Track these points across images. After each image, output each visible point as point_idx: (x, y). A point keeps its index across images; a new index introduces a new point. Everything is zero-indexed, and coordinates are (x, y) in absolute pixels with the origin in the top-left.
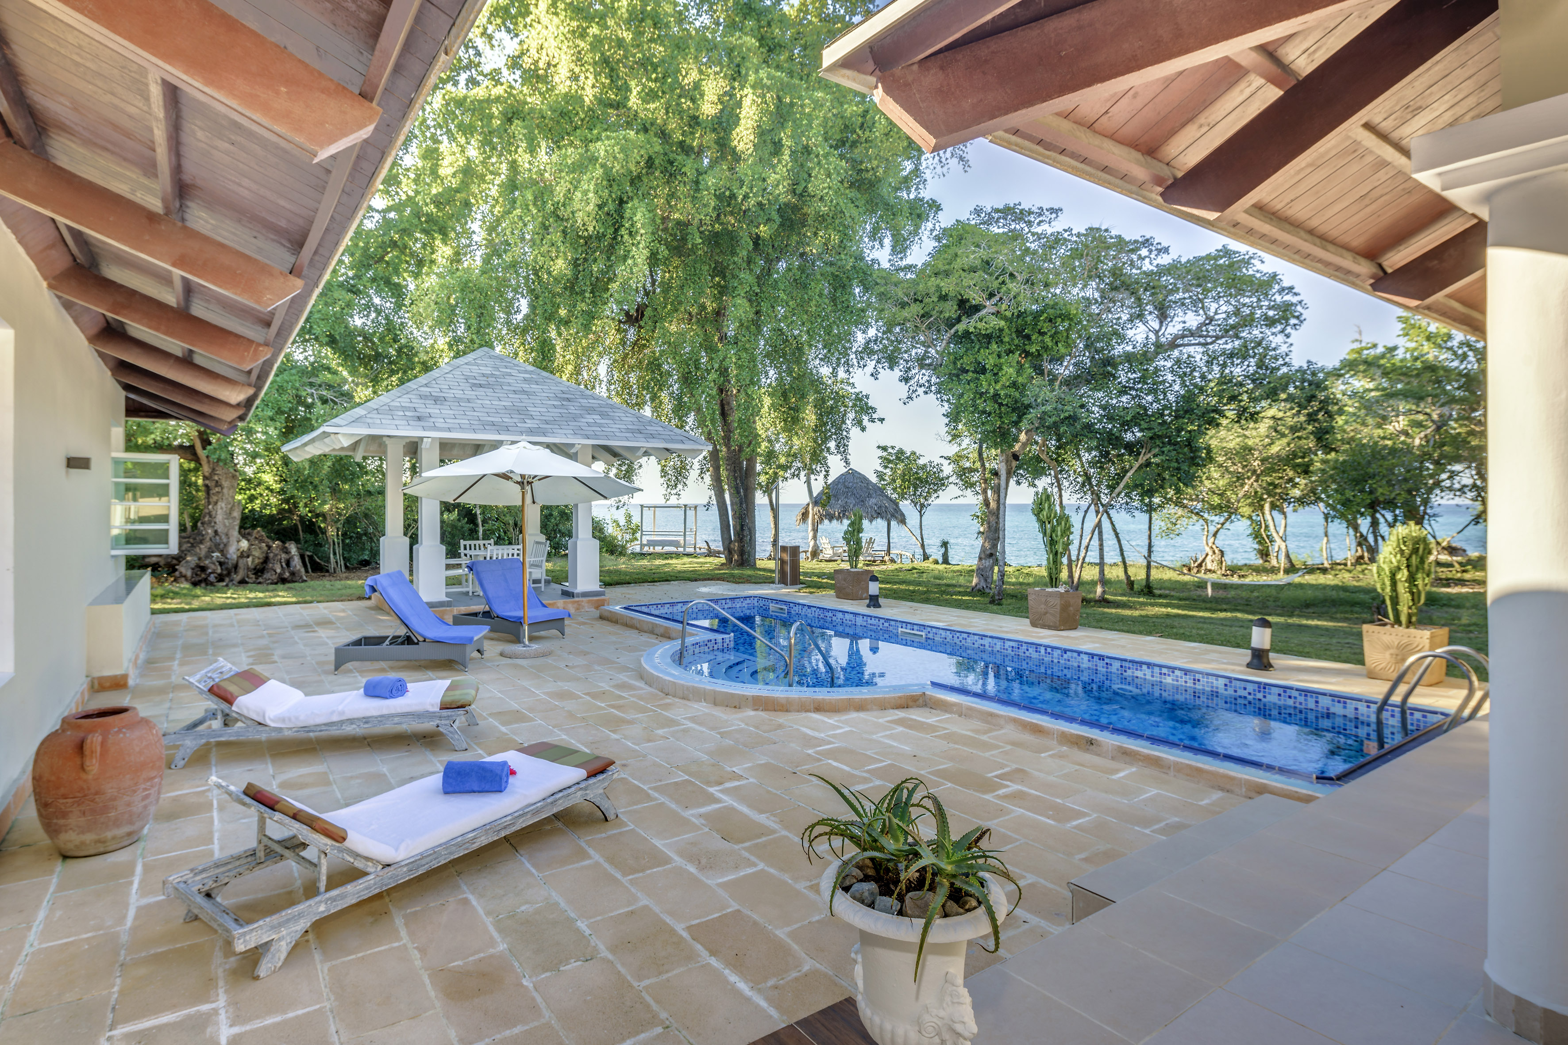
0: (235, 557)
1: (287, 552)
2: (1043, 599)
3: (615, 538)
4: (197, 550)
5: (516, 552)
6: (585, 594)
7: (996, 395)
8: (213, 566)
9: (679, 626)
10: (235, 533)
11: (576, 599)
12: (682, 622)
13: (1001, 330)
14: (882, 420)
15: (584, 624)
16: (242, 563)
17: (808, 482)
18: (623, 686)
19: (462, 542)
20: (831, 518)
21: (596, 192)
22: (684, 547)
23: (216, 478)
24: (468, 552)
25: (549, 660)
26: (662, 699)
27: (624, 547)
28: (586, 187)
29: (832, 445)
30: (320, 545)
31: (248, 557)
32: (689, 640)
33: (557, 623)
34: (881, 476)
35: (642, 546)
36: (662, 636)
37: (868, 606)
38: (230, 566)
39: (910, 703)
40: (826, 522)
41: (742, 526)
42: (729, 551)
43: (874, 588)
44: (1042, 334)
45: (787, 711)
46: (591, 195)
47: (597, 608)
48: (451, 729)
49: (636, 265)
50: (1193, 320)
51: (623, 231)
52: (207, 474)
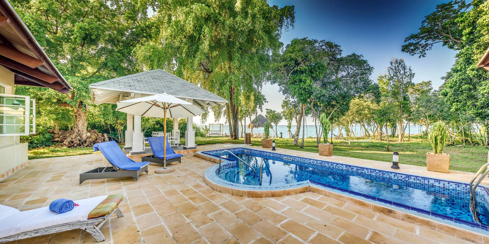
0: (85, 138)
1: (103, 136)
2: (323, 147)
3: (203, 132)
4: (72, 136)
5: (169, 135)
6: (190, 148)
7: (305, 89)
8: (76, 141)
9: (218, 159)
10: (85, 131)
11: (188, 150)
12: (220, 157)
13: (306, 70)
14: (267, 102)
15: (189, 158)
16: (88, 140)
17: (250, 118)
18: (197, 186)
19: (153, 132)
20: (256, 127)
21: (193, 21)
22: (220, 135)
23: (79, 113)
24: (155, 135)
25: (172, 174)
26: (211, 193)
27: (205, 135)
28: (190, 19)
29: (258, 106)
30: (116, 134)
31: (90, 138)
32: (222, 164)
33: (178, 159)
34: (266, 116)
35: (209, 134)
36: (213, 162)
37: (272, 150)
38: (83, 141)
39: (305, 190)
40: (254, 128)
41: (235, 128)
42: (232, 136)
43: (274, 145)
44: (316, 71)
45: (261, 197)
46: (191, 22)
47: (194, 152)
48: (94, 230)
49: (205, 46)
50: (344, 74)
51: (202, 36)
52: (76, 112)
